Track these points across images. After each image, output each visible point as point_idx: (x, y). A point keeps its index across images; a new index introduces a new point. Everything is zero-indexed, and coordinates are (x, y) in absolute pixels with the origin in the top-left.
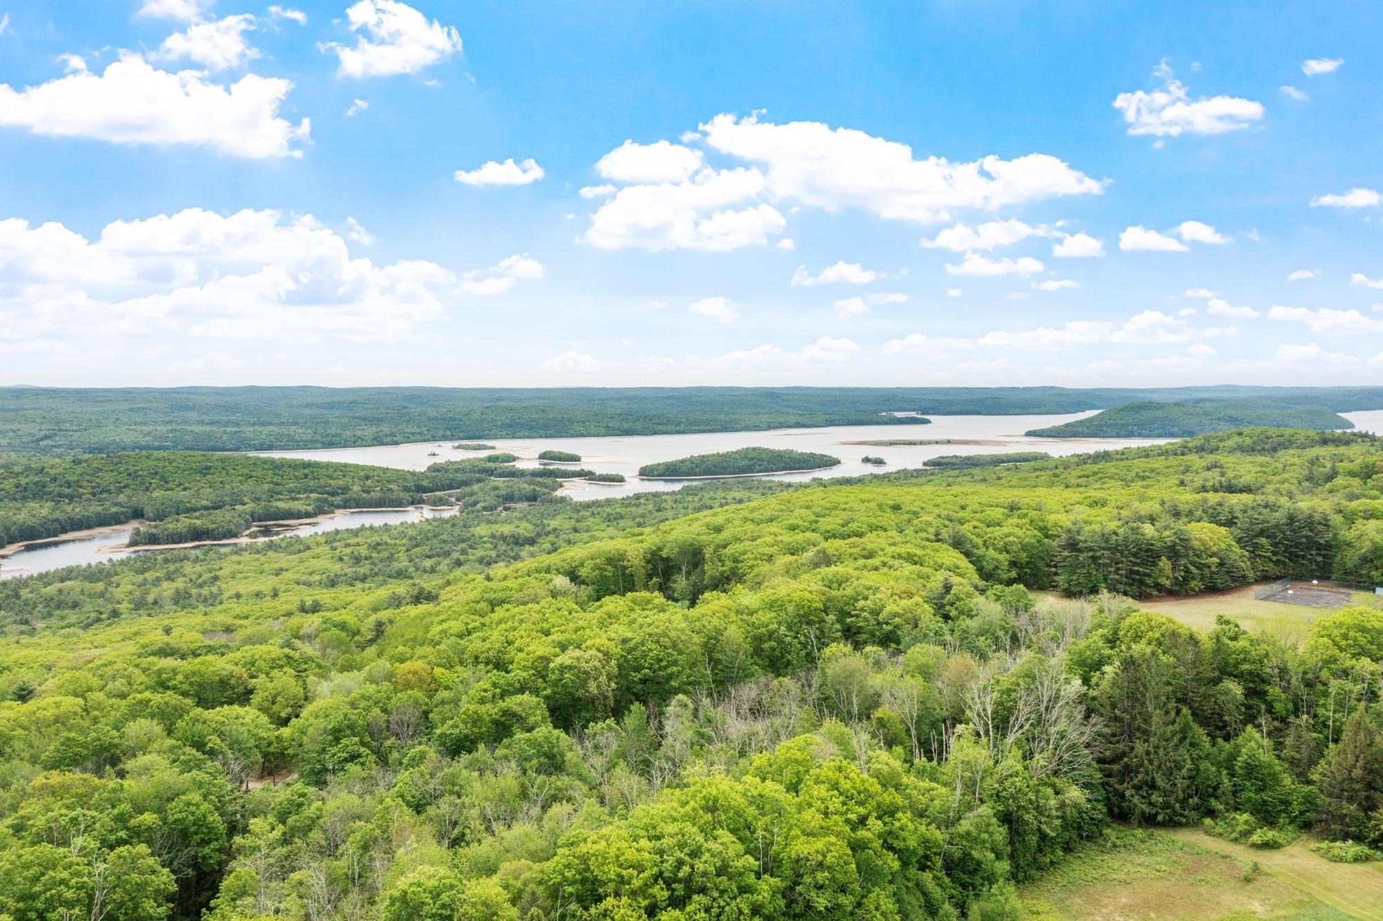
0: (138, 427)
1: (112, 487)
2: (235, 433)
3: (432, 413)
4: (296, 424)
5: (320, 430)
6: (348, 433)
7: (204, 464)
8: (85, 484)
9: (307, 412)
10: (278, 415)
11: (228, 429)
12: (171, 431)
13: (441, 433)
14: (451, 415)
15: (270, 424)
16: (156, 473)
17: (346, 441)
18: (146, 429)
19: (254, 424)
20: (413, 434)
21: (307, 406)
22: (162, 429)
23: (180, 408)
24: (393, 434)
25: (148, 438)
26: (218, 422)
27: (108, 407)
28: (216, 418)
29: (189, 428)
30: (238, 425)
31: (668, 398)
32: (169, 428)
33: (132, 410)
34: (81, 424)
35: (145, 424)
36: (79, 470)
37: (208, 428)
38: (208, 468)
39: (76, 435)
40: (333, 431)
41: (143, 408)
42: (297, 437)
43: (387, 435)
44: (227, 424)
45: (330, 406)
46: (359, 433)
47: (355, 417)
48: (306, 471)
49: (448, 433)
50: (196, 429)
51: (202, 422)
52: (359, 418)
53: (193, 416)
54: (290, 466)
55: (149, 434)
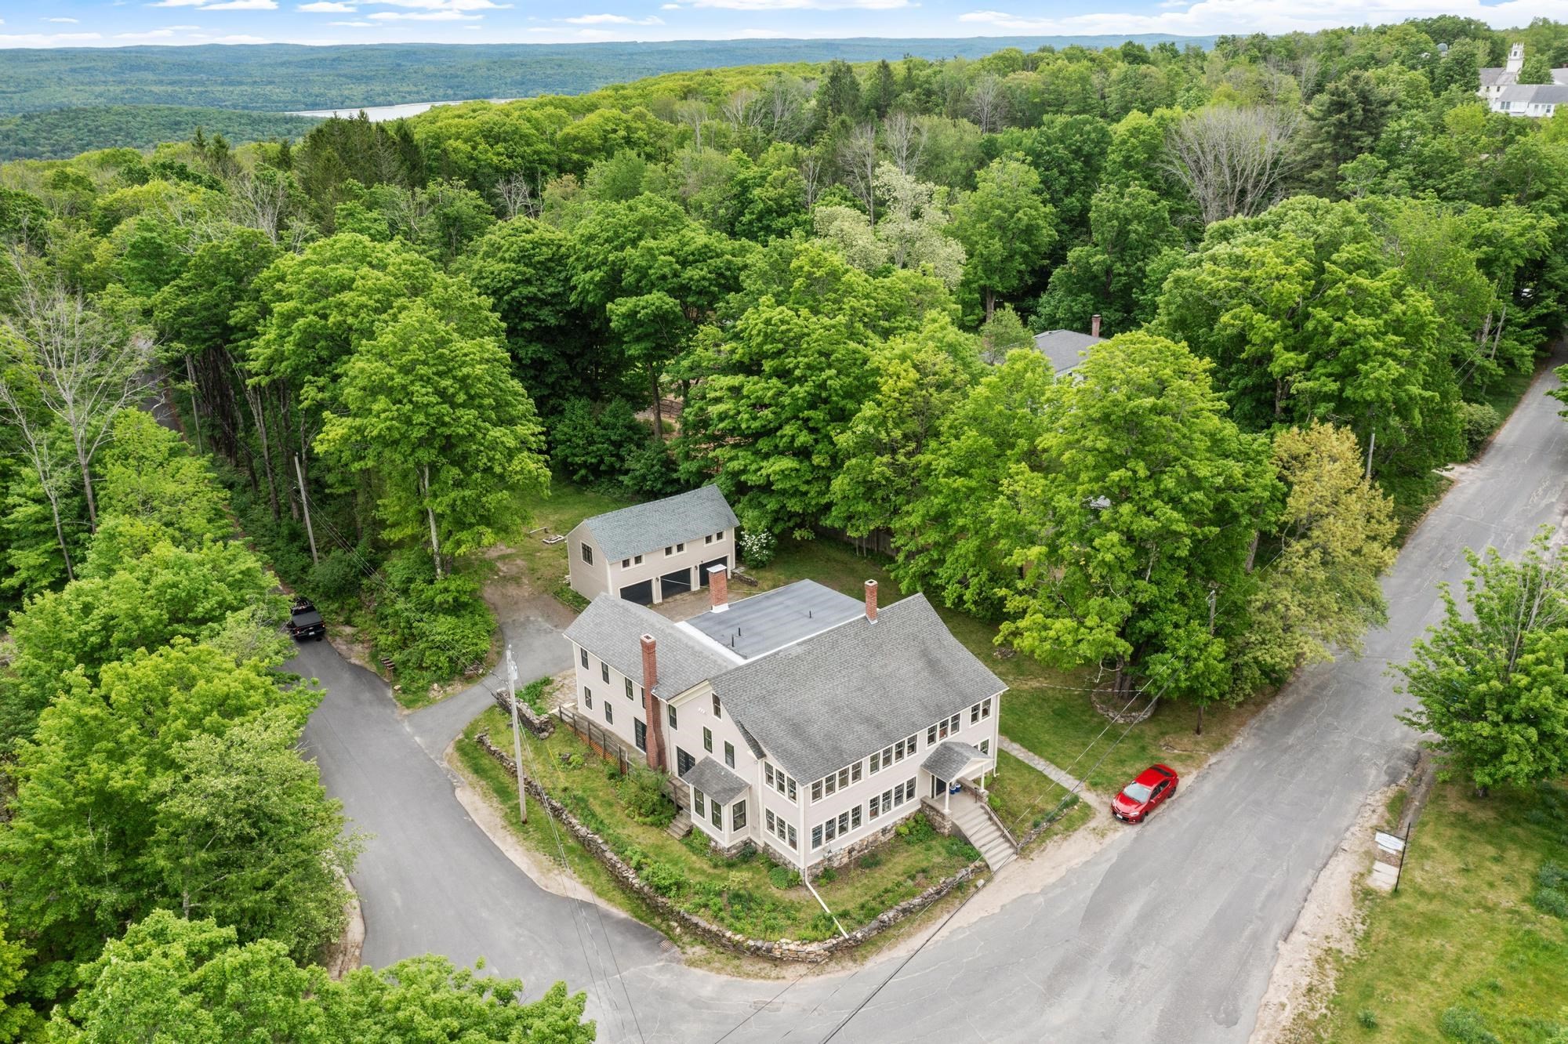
0: (87, 88)
1: (73, 145)
2: (201, 93)
3: (429, 69)
4: (271, 83)
5: (300, 89)
6: (334, 92)
7: (172, 119)
8: (42, 141)
9: (282, 71)
10: (250, 76)
11: (193, 89)
12: (127, 91)
13: (441, 92)
14: (451, 71)
15: (241, 83)
16: (120, 129)
17: (332, 101)
18: (98, 89)
19: (222, 84)
20: (409, 93)
21: (283, 64)
22: (118, 90)
23: (132, 68)
24: (386, 94)
25: (102, 100)
26: (180, 82)
27: (45, 67)
28: (175, 78)
29: (147, 88)
30: (202, 83)
31: (708, 51)
32: (123, 88)
33: (73, 70)
34: (18, 85)
35: (95, 83)
36: (33, 127)
37: (170, 89)
38: (178, 123)
39: (17, 97)
40: (316, 90)
41: (88, 69)
42: (274, 97)
43: (379, 95)
44: (192, 83)
45: (310, 64)
46: (346, 92)
47: (339, 75)
48: (288, 126)
49: (450, 92)
50: (156, 89)
51: (161, 82)
52: (345, 76)
53: (150, 76)
54: (269, 121)
55: (101, 95)
